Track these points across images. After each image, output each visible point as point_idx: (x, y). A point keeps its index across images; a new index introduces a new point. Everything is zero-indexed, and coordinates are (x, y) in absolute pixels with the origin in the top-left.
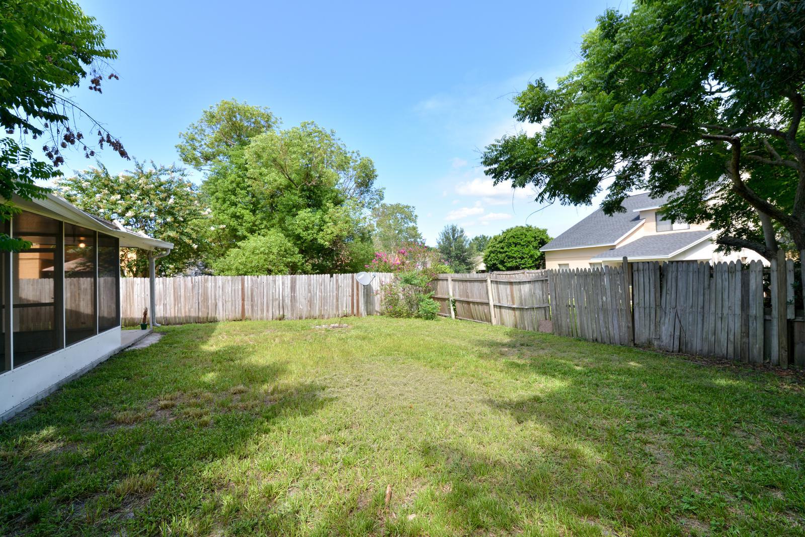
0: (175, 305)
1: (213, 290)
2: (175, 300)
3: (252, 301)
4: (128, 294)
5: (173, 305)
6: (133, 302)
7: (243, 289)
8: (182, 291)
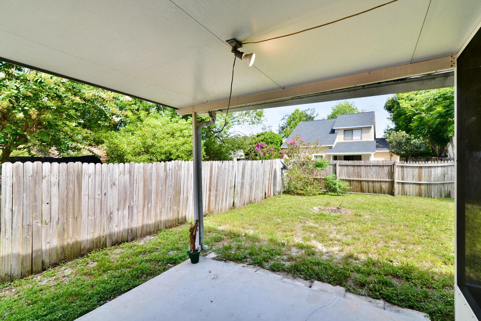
0: (144, 206)
1: (186, 181)
2: (144, 199)
3: (216, 190)
4: (71, 195)
5: (141, 207)
6: (79, 210)
7: (211, 177)
8: (154, 183)
